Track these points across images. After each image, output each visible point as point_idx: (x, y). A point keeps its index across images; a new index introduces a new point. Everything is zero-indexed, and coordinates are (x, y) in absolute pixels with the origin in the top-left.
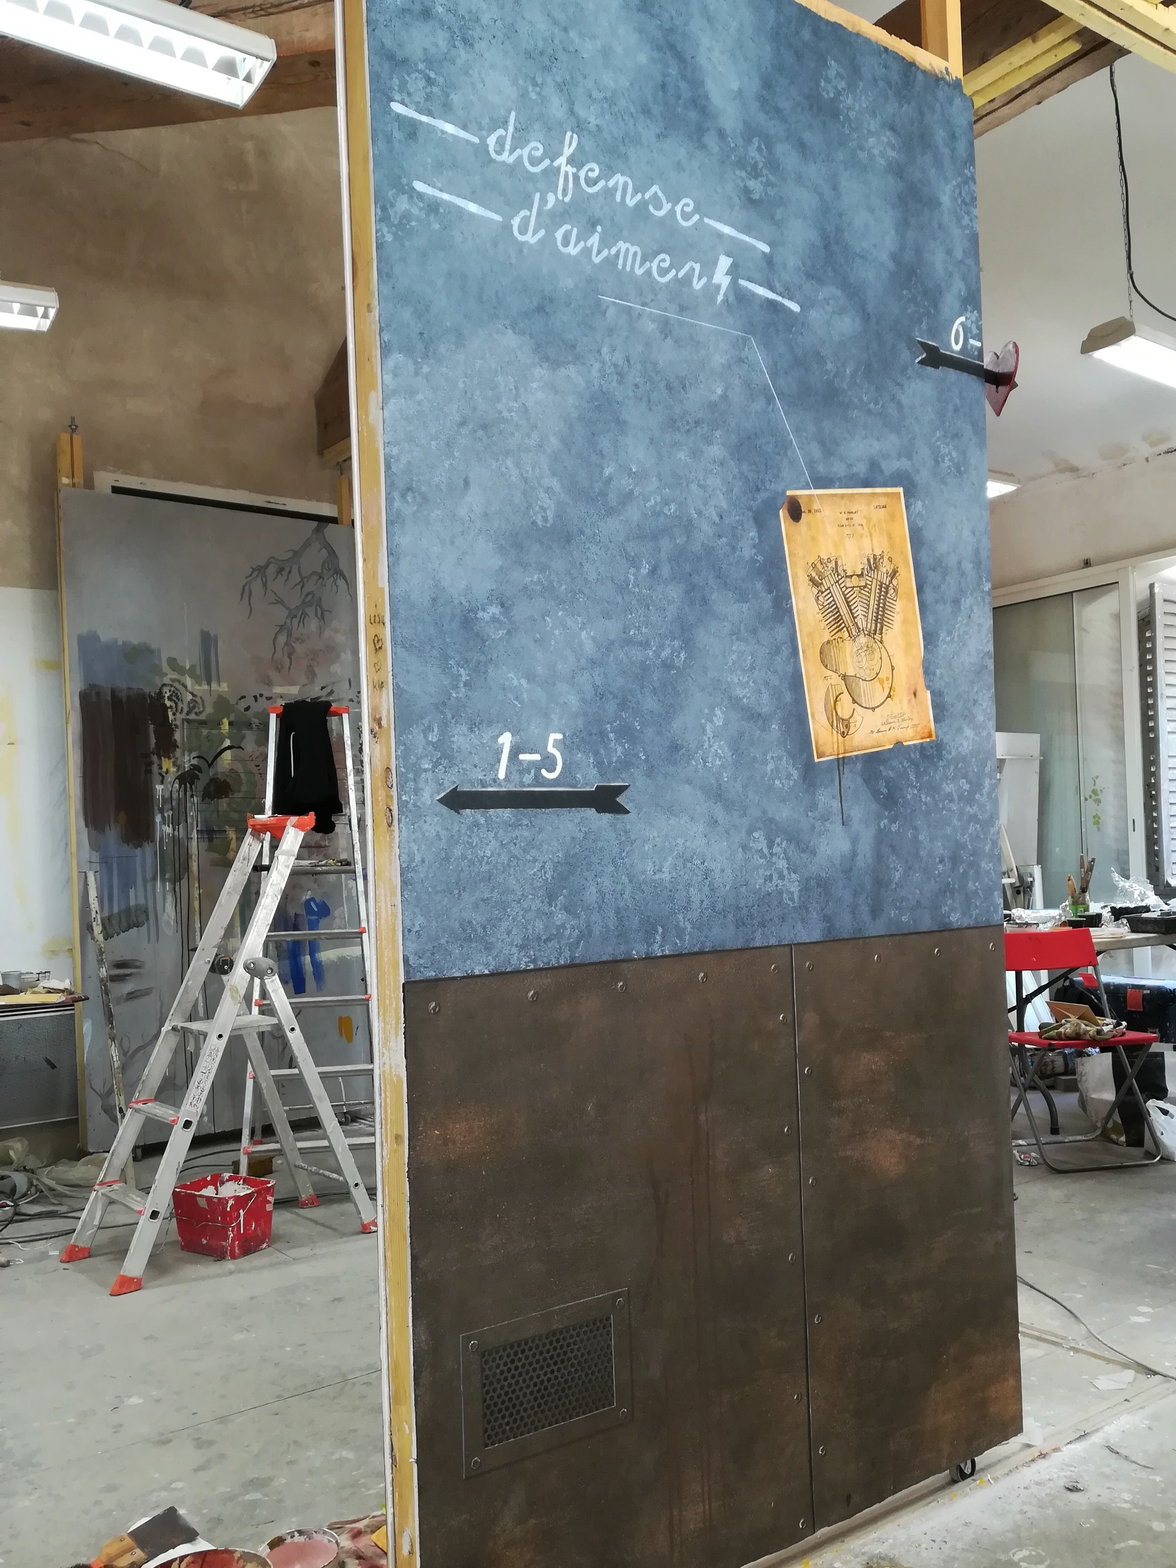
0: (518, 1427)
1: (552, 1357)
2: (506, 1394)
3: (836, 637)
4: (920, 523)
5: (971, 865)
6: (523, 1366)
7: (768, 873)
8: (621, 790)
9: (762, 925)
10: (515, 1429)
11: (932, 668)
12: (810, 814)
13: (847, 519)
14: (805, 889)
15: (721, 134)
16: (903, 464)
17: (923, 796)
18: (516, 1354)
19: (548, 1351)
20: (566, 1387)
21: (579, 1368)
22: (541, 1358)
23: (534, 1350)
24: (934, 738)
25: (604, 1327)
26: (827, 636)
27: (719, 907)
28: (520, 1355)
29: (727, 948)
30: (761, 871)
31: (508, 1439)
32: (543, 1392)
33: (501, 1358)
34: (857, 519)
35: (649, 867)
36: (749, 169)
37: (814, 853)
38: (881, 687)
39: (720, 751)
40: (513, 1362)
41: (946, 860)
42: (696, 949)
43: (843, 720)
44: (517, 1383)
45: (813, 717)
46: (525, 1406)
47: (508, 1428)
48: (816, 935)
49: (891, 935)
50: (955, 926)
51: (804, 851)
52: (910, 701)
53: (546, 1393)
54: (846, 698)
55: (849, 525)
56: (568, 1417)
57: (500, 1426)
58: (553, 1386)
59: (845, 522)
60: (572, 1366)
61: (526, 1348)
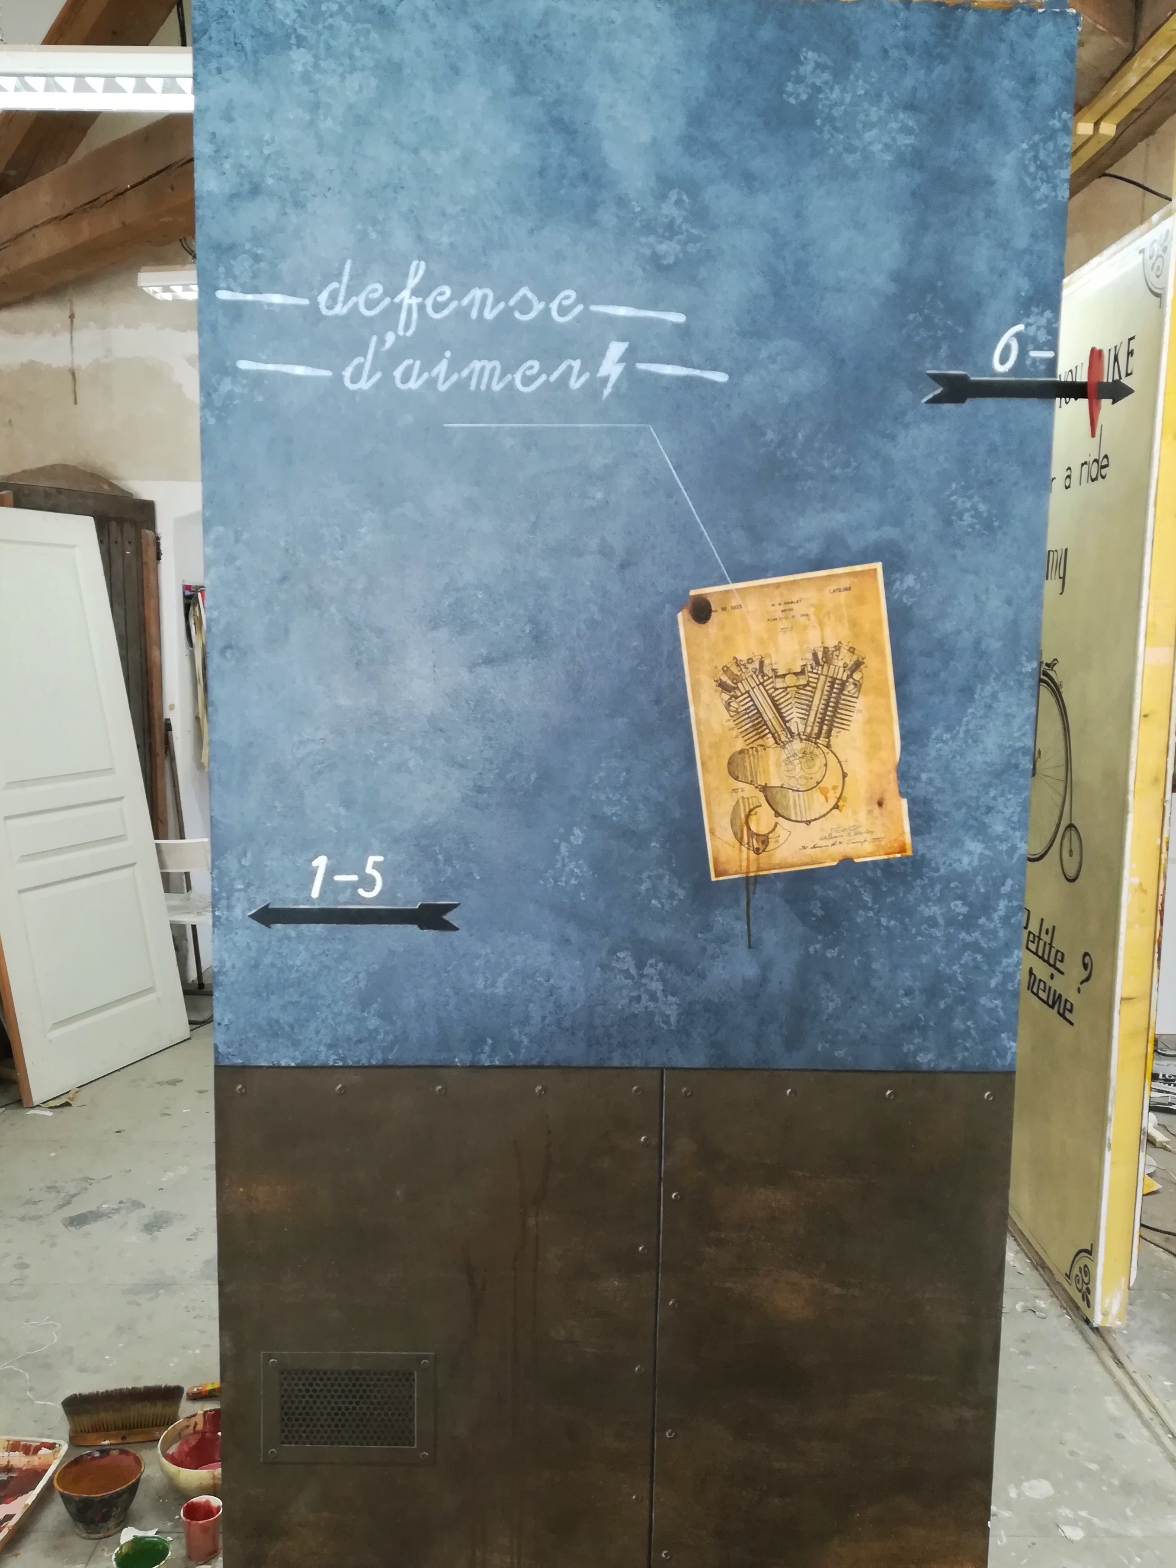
0: (315, 1437)
1: (350, 1391)
2: (304, 1408)
3: (755, 745)
4: (907, 600)
5: (962, 1001)
6: (322, 1391)
7: (634, 994)
8: (449, 908)
9: (623, 1045)
10: (311, 1438)
11: (914, 772)
12: (699, 935)
13: (783, 611)
14: (688, 1012)
15: (622, 202)
16: (889, 532)
17: (884, 921)
18: (315, 1379)
19: (347, 1385)
20: (365, 1418)
21: (379, 1407)
22: (339, 1389)
23: (333, 1381)
24: (909, 853)
25: (407, 1380)
26: (740, 745)
27: (567, 1024)
28: (319, 1382)
29: (574, 1064)
30: (625, 992)
31: (304, 1443)
32: (340, 1416)
33: (300, 1379)
34: (798, 609)
35: (480, 983)
36: (661, 231)
37: (702, 976)
38: (823, 798)
39: (576, 870)
40: (311, 1385)
41: (917, 993)
42: (534, 1063)
43: (758, 835)
44: (315, 1403)
45: (712, 832)
46: (322, 1422)
47: (305, 1435)
48: (700, 1061)
49: (814, 1070)
50: (925, 1068)
51: (687, 974)
52: (870, 812)
53: (343, 1418)
54: (766, 811)
55: (786, 618)
57: (297, 1432)
58: (351, 1414)
59: (779, 614)
60: (372, 1403)
61: (325, 1377)
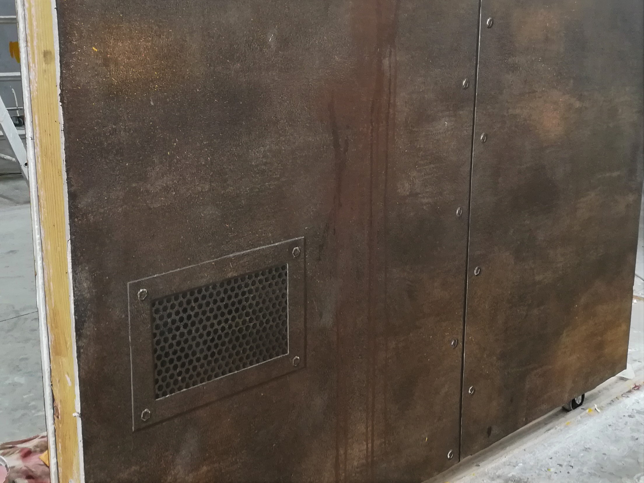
0: (191, 377)
1: (226, 306)
2: (178, 344)
6: (196, 315)
10: (187, 379)
18: (189, 302)
19: (222, 300)
20: (241, 336)
21: (254, 317)
22: (215, 307)
23: (208, 299)
25: (280, 276)
28: (193, 304)
31: (180, 389)
32: (216, 341)
33: (173, 307)
40: (185, 311)
44: (190, 332)
46: (198, 355)
47: (180, 378)
53: (220, 342)
56: (241, 365)
57: (172, 377)
58: (227, 335)
60: (247, 314)
61: (200, 296)
